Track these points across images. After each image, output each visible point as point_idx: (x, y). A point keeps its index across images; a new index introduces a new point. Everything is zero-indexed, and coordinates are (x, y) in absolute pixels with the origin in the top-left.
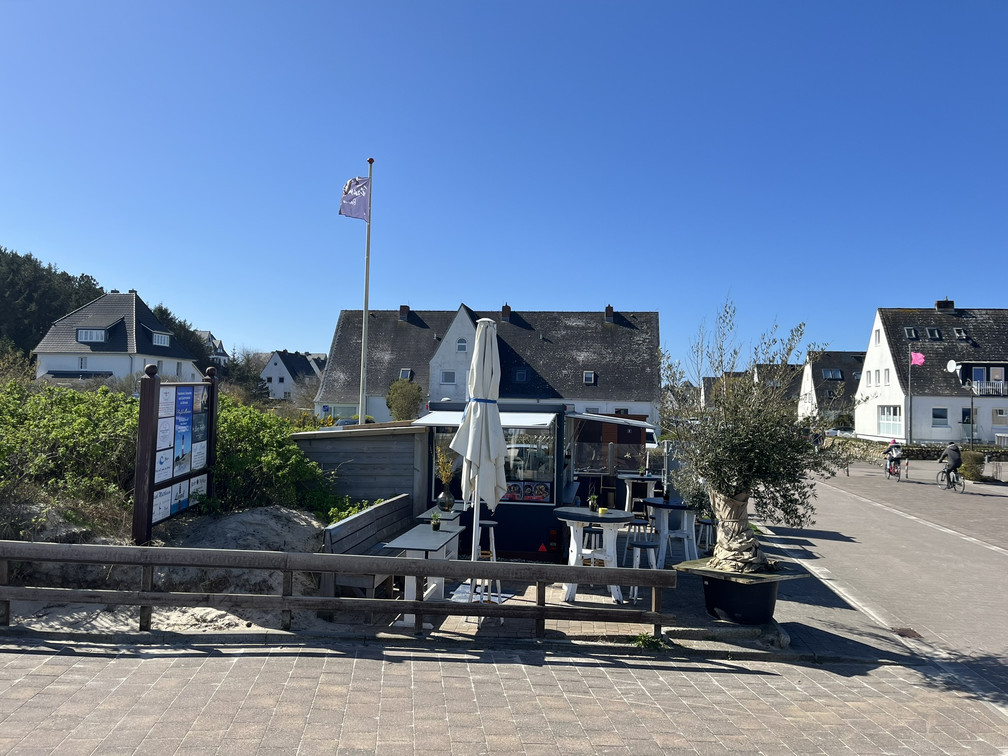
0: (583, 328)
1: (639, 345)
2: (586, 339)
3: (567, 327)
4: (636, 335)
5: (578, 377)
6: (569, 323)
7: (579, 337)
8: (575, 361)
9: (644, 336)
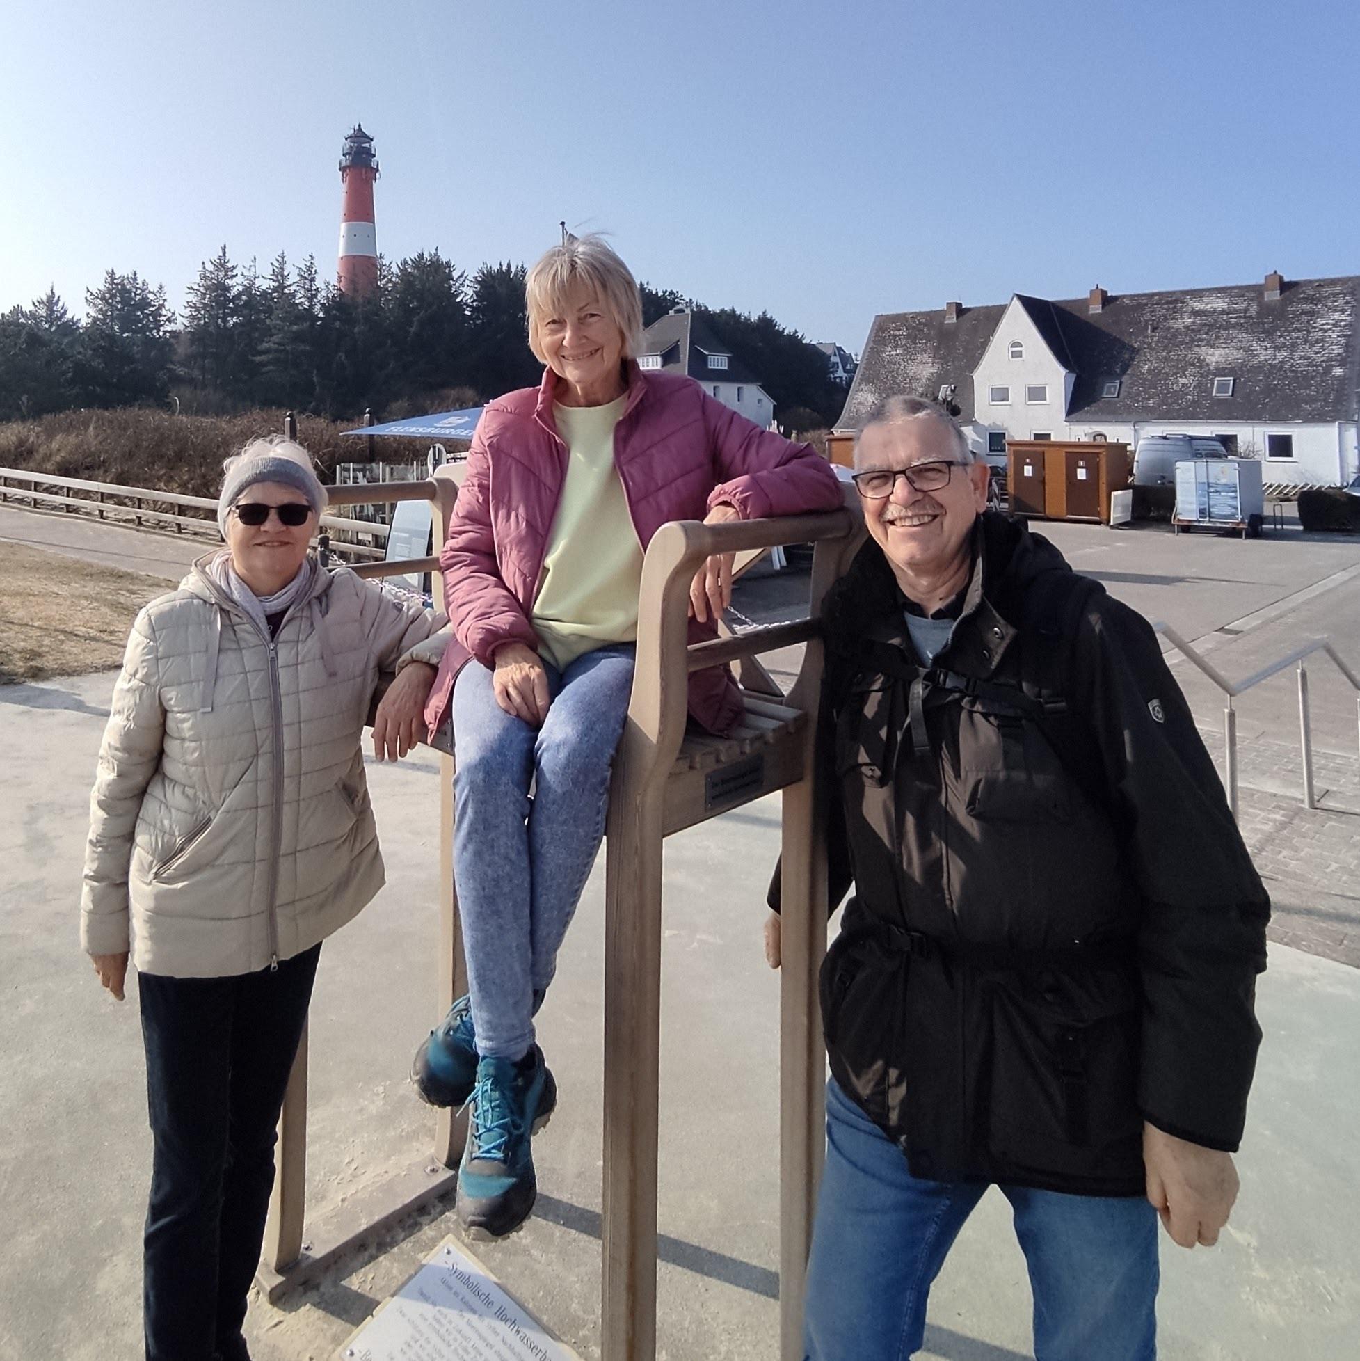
0: (1223, 312)
1: (1326, 331)
2: (1227, 329)
3: (1195, 313)
4: (1322, 316)
5: (1204, 388)
6: (1199, 306)
7: (1215, 327)
8: (1201, 362)
9: (1337, 316)
